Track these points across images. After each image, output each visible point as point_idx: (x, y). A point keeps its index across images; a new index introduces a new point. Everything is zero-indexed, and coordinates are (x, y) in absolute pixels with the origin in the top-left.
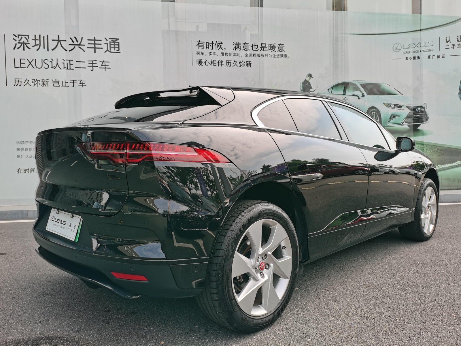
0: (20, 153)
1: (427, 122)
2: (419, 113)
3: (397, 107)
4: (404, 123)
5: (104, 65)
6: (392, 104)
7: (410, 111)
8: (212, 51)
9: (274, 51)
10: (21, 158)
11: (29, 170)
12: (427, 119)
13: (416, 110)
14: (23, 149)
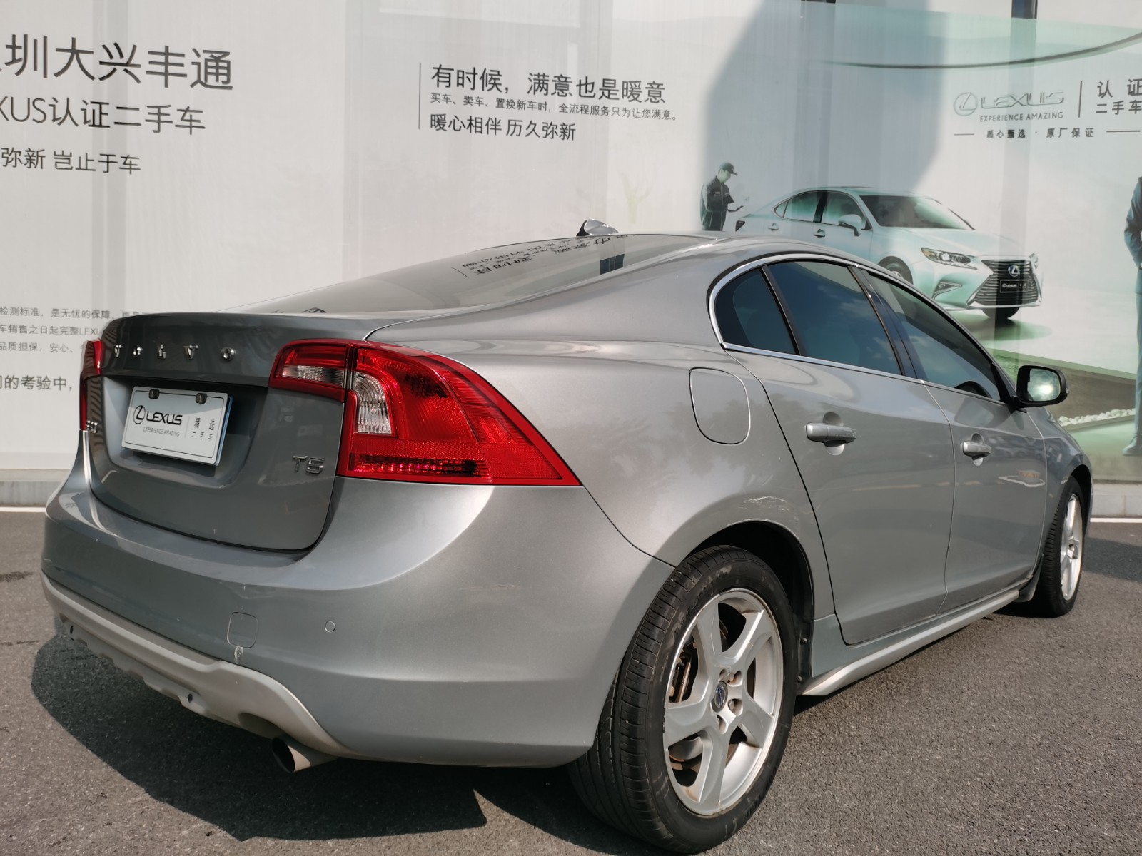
1: (1037, 302)
2: (1016, 278)
3: (957, 261)
4: (975, 304)
5: (189, 118)
6: (944, 252)
7: (992, 273)
8: (474, 94)
9: (635, 101)
12: (1037, 296)
13: (1009, 269)
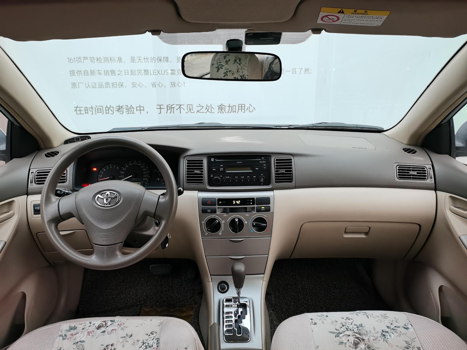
0: (76, 79)
10: (79, 88)
11: (94, 109)
14: (79, 72)
